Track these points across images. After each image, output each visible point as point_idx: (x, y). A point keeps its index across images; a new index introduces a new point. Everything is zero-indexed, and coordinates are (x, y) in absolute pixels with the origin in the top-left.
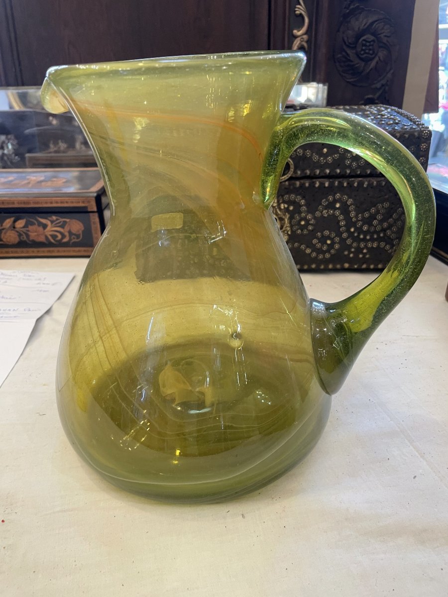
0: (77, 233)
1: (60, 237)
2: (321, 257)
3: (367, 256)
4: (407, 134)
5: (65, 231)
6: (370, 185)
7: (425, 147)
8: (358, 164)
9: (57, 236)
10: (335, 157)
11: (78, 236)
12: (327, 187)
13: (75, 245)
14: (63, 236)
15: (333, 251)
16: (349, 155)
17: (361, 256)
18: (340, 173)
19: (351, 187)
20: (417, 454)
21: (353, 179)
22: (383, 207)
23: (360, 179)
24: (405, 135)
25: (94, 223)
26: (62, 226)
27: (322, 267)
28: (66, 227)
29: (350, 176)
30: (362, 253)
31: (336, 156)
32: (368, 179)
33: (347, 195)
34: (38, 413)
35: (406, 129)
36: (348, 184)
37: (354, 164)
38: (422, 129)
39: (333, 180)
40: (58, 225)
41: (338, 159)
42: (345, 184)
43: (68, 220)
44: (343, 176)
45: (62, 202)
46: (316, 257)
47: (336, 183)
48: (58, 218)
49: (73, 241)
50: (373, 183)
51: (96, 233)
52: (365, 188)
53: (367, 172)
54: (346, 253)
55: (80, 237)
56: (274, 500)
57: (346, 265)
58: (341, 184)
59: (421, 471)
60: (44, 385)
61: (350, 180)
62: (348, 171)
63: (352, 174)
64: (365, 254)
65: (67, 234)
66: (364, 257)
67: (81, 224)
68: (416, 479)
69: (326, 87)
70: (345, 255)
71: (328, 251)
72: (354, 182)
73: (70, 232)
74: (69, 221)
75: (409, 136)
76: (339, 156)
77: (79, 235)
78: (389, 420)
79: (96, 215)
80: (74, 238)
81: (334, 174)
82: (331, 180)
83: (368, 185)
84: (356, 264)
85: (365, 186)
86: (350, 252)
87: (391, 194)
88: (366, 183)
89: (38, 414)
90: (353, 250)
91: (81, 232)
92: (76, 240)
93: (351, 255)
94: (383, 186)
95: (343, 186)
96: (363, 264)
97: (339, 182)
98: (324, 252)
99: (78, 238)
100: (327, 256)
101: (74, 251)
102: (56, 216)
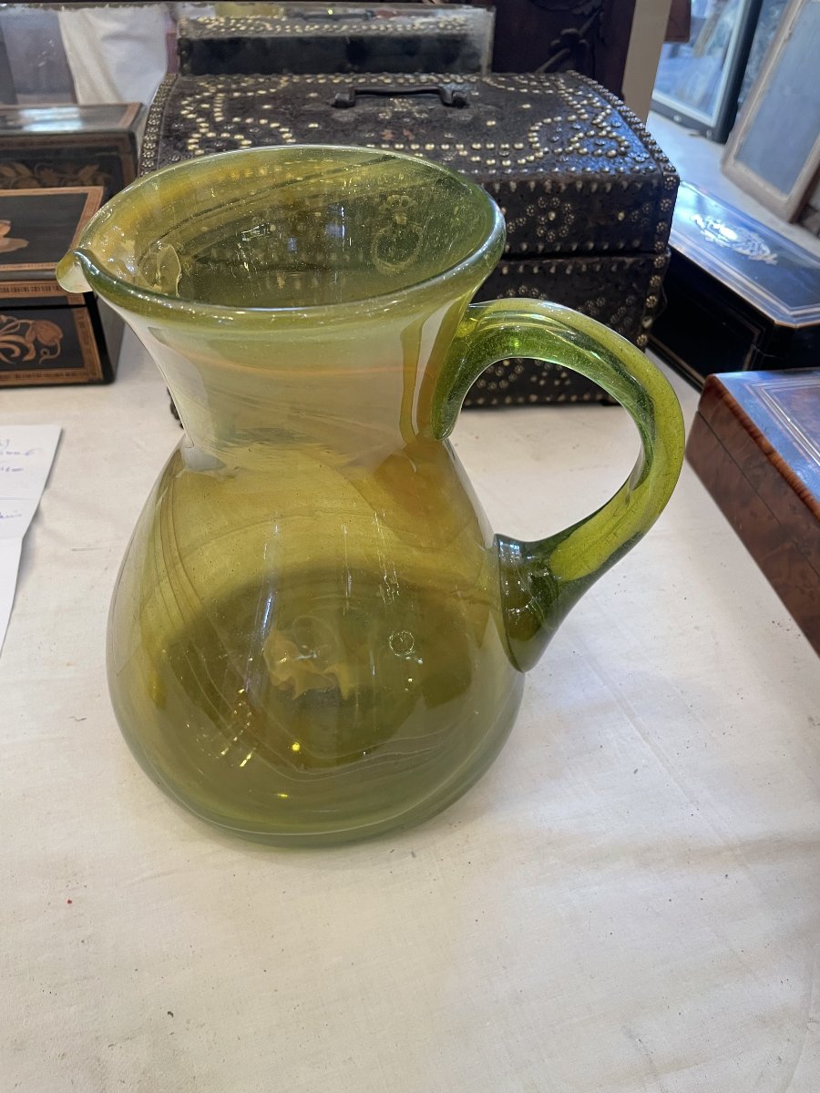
0: (52, 344)
1: (17, 352)
2: (493, 386)
3: (568, 383)
4: (639, 183)
5: (27, 340)
6: (576, 270)
7: (667, 205)
8: (557, 234)
9: (12, 351)
10: (520, 222)
11: (53, 350)
12: (507, 275)
13: (49, 365)
14: (25, 350)
15: (512, 377)
16: (543, 219)
17: (557, 383)
18: (527, 250)
19: (545, 273)
20: (639, 735)
21: (548, 261)
22: (596, 305)
23: (560, 261)
24: (637, 184)
25: (82, 325)
26: (21, 333)
27: (495, 402)
28: (28, 333)
29: (545, 255)
30: (559, 378)
31: (521, 220)
32: (574, 260)
33: (539, 288)
34: (73, 717)
35: (639, 171)
36: (540, 268)
37: (551, 235)
38: (665, 173)
39: (517, 262)
40: (13, 331)
41: (524, 226)
42: (536, 270)
43: (31, 322)
44: (532, 255)
45: (16, 290)
46: (485, 388)
47: (521, 269)
48: (11, 318)
49: (45, 357)
50: (581, 266)
51: (87, 343)
52: (568, 275)
53: (571, 248)
54: (534, 379)
55: (56, 352)
56: (453, 827)
57: (534, 398)
58: (528, 268)
59: (643, 761)
60: (68, 665)
61: (544, 262)
62: (541, 247)
63: (548, 251)
64: (563, 380)
65: (31, 346)
66: (562, 384)
67: (57, 327)
68: (638, 773)
69: (492, 14)
70: (533, 383)
71: (505, 377)
72: (550, 266)
73: (36, 342)
74: (34, 324)
75: (643, 186)
76: (527, 221)
77: (55, 347)
78: (602, 684)
79: (86, 310)
80: (45, 353)
81: (518, 252)
82: (512, 263)
83: (573, 271)
84: (548, 396)
85: (568, 272)
86: (540, 378)
87: (610, 285)
88: (570, 267)
89: (73, 719)
90: (545, 374)
91: (57, 342)
92: (48, 357)
93: (542, 382)
94: (597, 273)
95: (533, 274)
96: (560, 394)
97: (525, 267)
98: (498, 380)
99: (51, 354)
100: (504, 384)
101: (48, 376)
102: (6, 315)
